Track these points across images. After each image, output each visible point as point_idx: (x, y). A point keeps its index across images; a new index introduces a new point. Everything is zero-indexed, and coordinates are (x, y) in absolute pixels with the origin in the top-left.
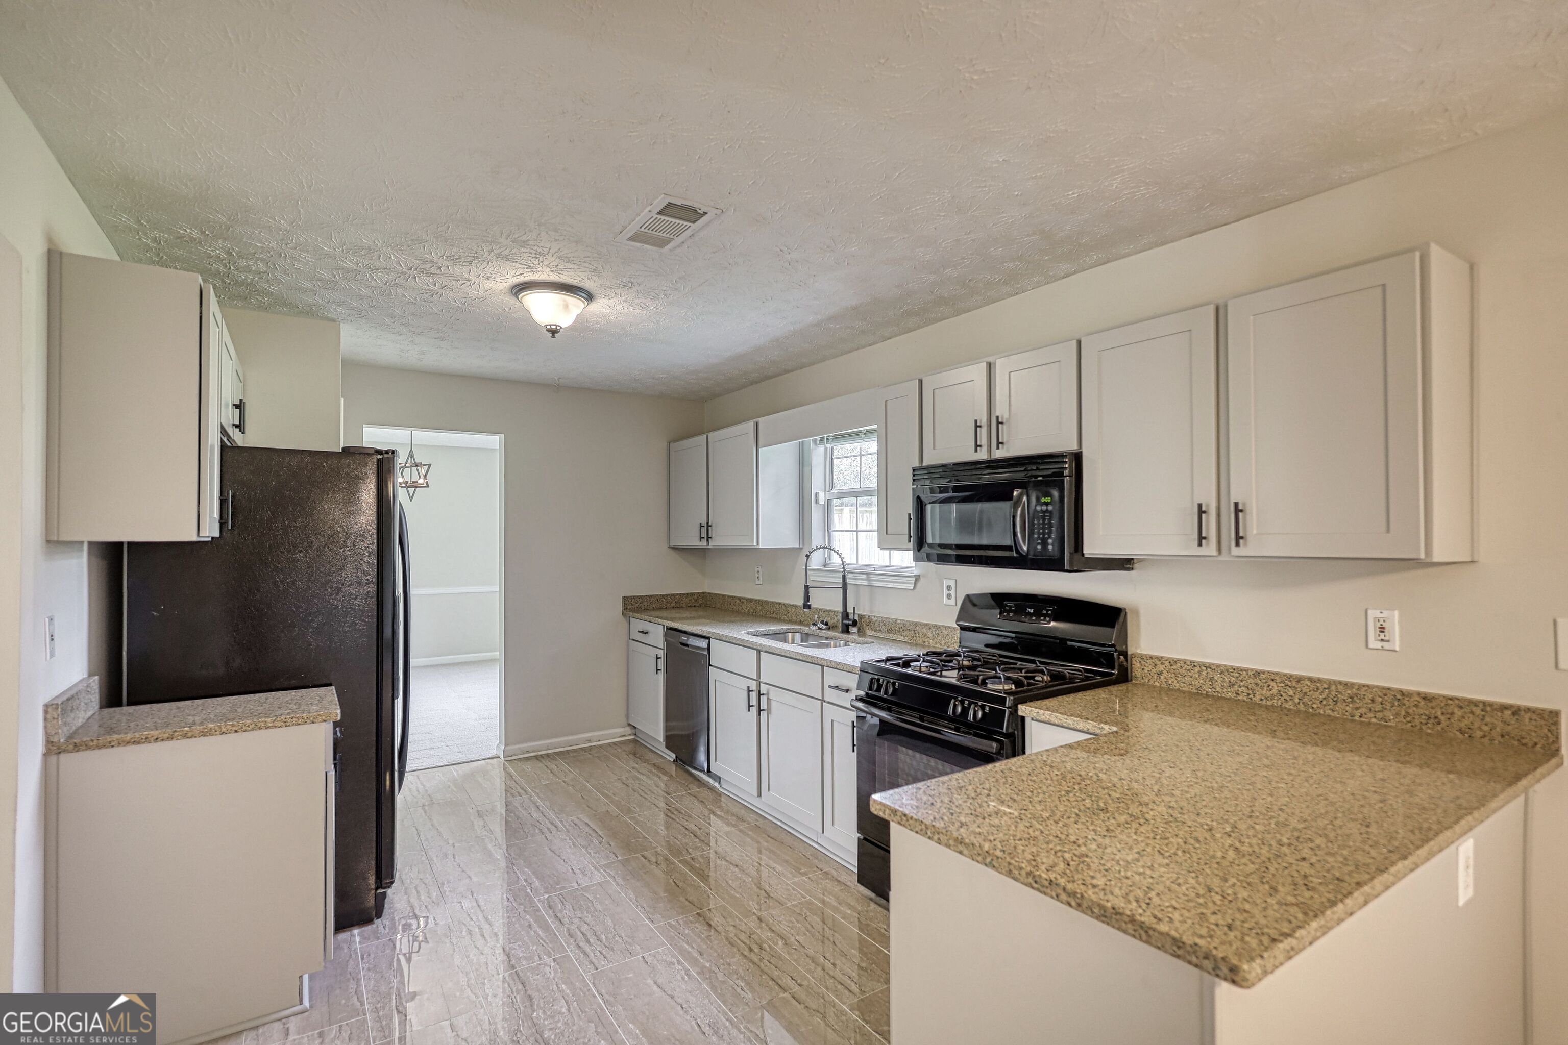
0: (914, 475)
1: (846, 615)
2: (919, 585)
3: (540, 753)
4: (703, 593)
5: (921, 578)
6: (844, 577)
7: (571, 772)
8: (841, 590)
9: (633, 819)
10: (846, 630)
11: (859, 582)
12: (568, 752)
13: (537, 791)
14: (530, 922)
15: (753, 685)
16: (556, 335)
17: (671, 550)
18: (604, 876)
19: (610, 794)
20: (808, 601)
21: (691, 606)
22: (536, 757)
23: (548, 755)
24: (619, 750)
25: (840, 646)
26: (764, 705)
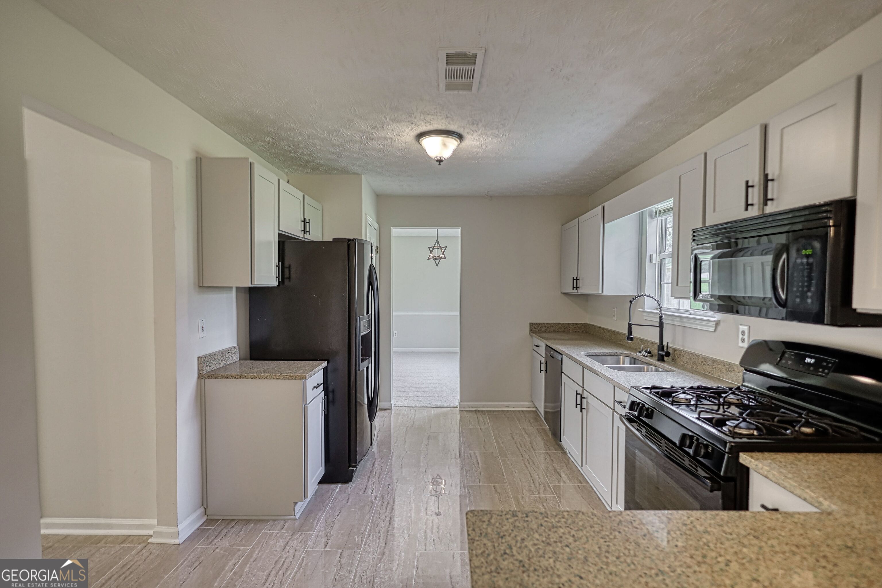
0: (694, 236)
1: (661, 347)
2: (719, 328)
3: (479, 409)
4: (585, 323)
5: (721, 322)
6: (661, 318)
7: (488, 424)
8: (658, 328)
9: (504, 461)
10: (661, 359)
11: (676, 323)
12: (494, 411)
13: (464, 431)
14: (412, 508)
15: (580, 392)
16: (441, 163)
17: (562, 295)
18: (465, 493)
19: (501, 442)
20: (631, 335)
21: (576, 332)
22: (476, 411)
23: (482, 411)
24: (523, 416)
25: (651, 371)
26: (584, 406)
